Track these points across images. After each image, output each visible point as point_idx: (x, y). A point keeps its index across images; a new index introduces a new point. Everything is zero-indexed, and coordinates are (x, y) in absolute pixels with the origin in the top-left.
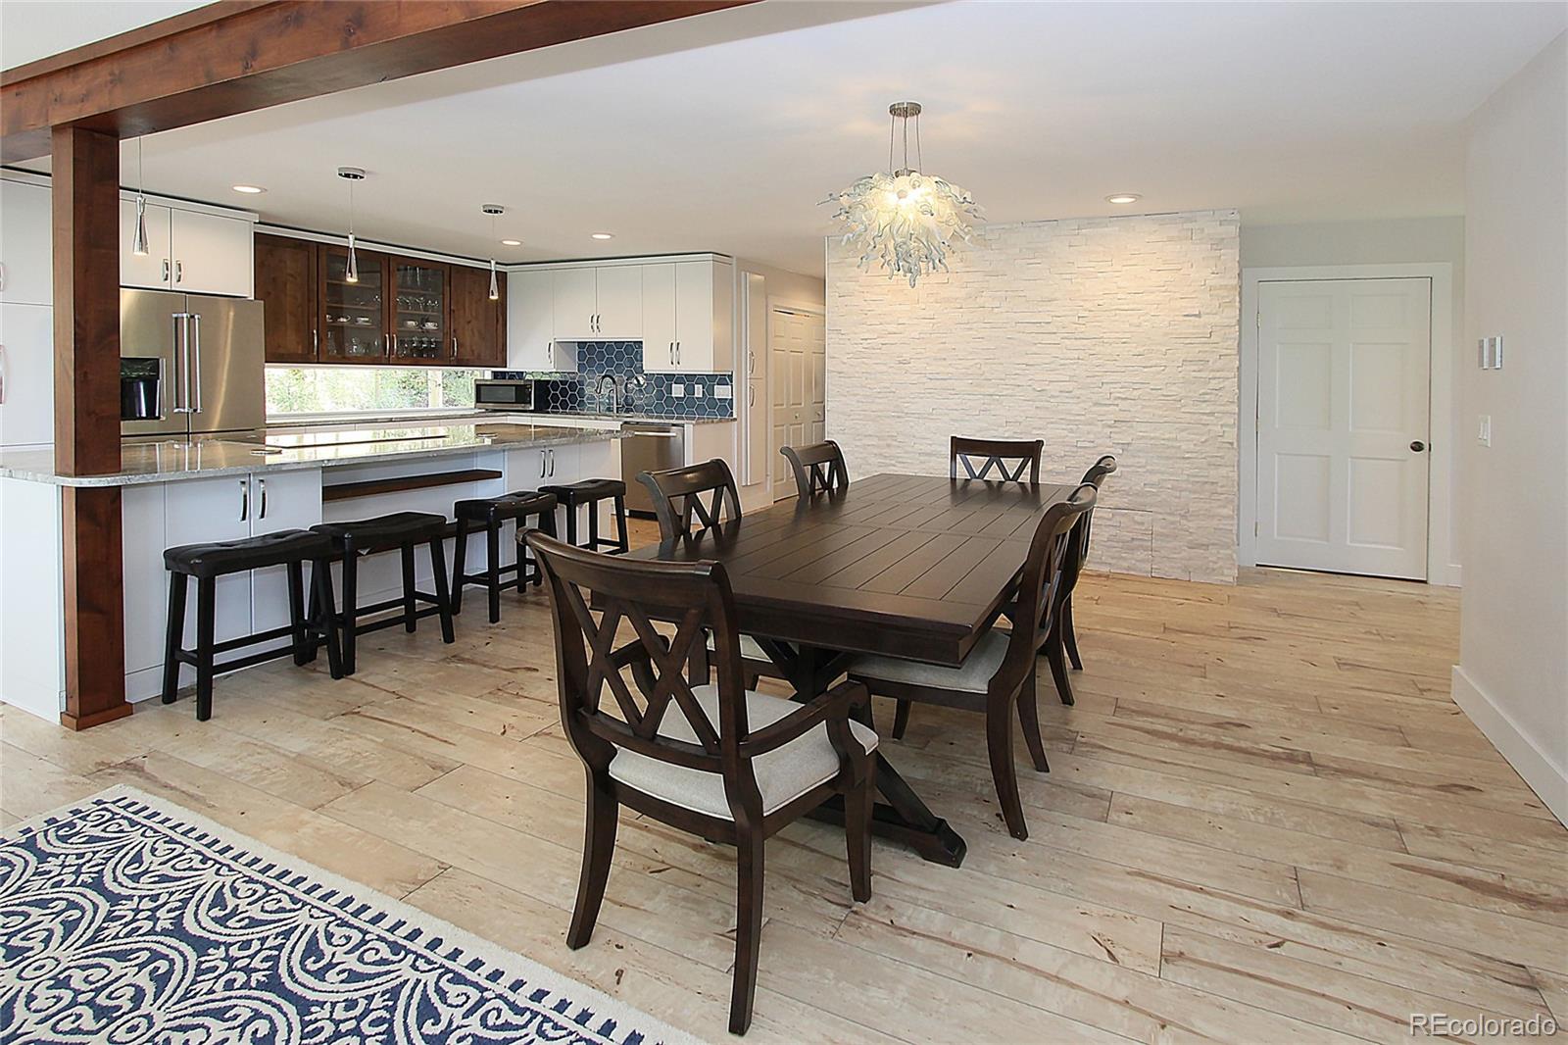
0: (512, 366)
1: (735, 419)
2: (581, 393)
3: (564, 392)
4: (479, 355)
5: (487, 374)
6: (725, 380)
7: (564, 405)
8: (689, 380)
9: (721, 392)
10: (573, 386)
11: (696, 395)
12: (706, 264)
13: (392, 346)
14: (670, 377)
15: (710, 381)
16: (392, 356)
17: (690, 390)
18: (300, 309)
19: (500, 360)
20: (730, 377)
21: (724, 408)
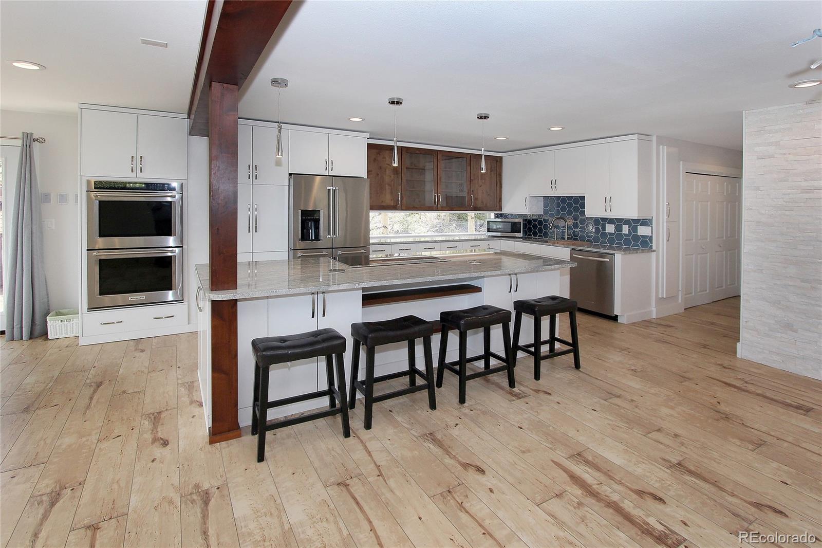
0: (505, 211)
1: (654, 251)
2: (546, 227)
3: (535, 226)
4: (486, 204)
5: (492, 216)
6: (645, 222)
7: (535, 234)
8: (618, 223)
9: (642, 231)
10: (540, 223)
11: (623, 232)
12: (632, 143)
13: (438, 200)
14: (604, 220)
15: (634, 223)
16: (439, 206)
17: (619, 229)
18: (393, 182)
19: (498, 207)
20: (651, 220)
21: (645, 244)
